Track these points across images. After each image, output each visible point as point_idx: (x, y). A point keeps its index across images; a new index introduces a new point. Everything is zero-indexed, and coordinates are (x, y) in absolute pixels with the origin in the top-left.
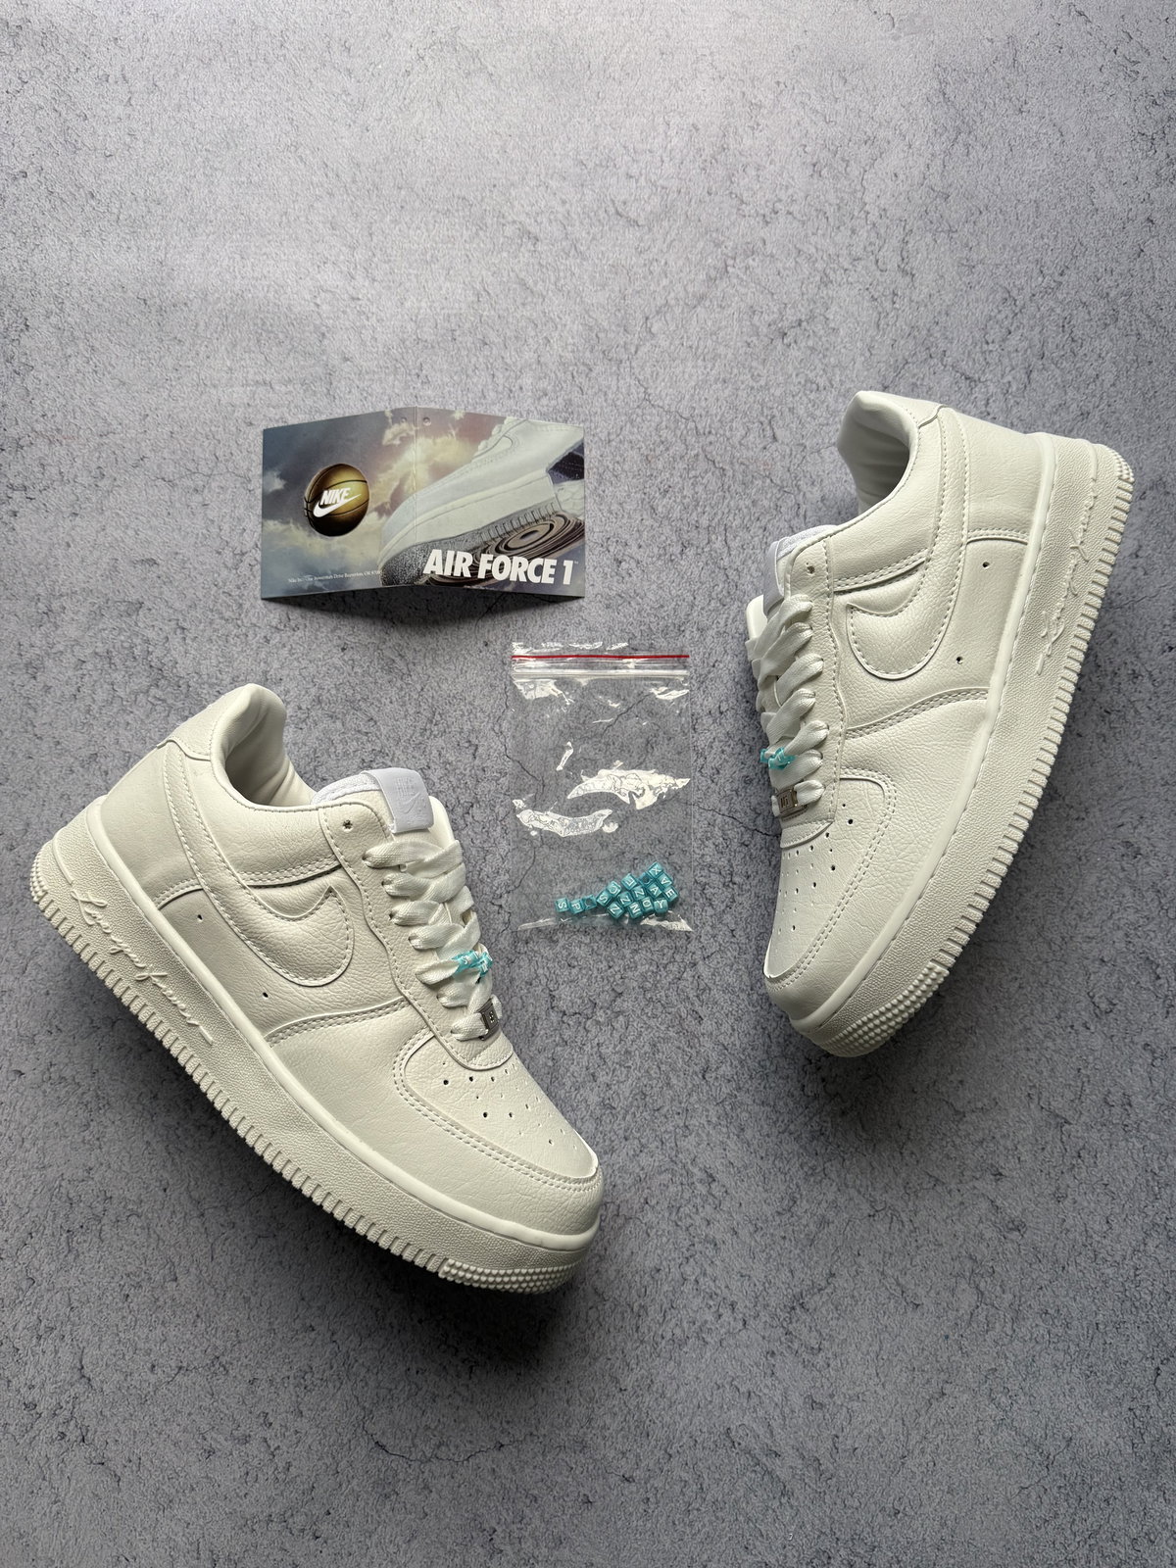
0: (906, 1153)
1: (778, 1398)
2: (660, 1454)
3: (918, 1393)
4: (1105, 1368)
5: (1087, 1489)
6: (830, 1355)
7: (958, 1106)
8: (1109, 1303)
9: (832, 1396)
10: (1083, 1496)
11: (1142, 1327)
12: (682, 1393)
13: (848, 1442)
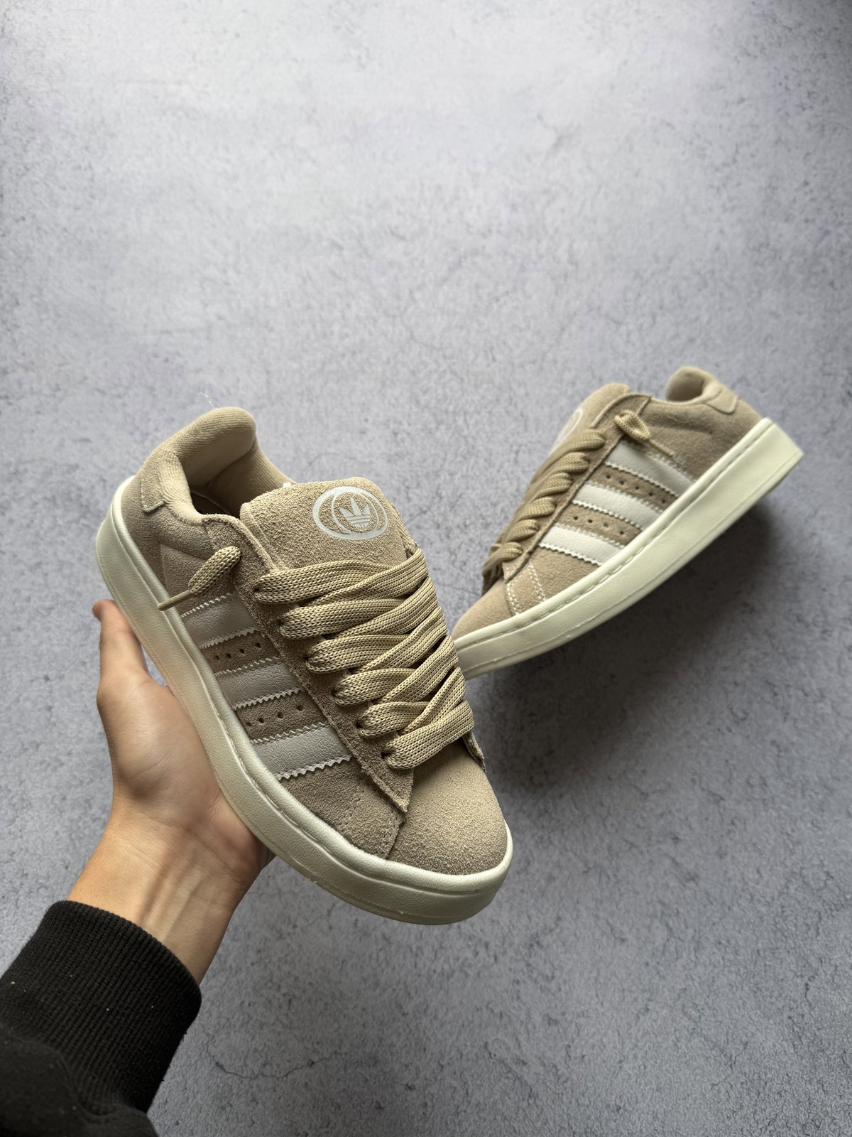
0: (608, 824)
1: (523, 1017)
2: (434, 1065)
3: (629, 1009)
4: (767, 986)
5: (763, 1084)
6: (561, 981)
7: (643, 788)
8: (765, 934)
9: (563, 1014)
10: (761, 1090)
11: (791, 951)
12: (450, 1015)
13: (578, 1051)
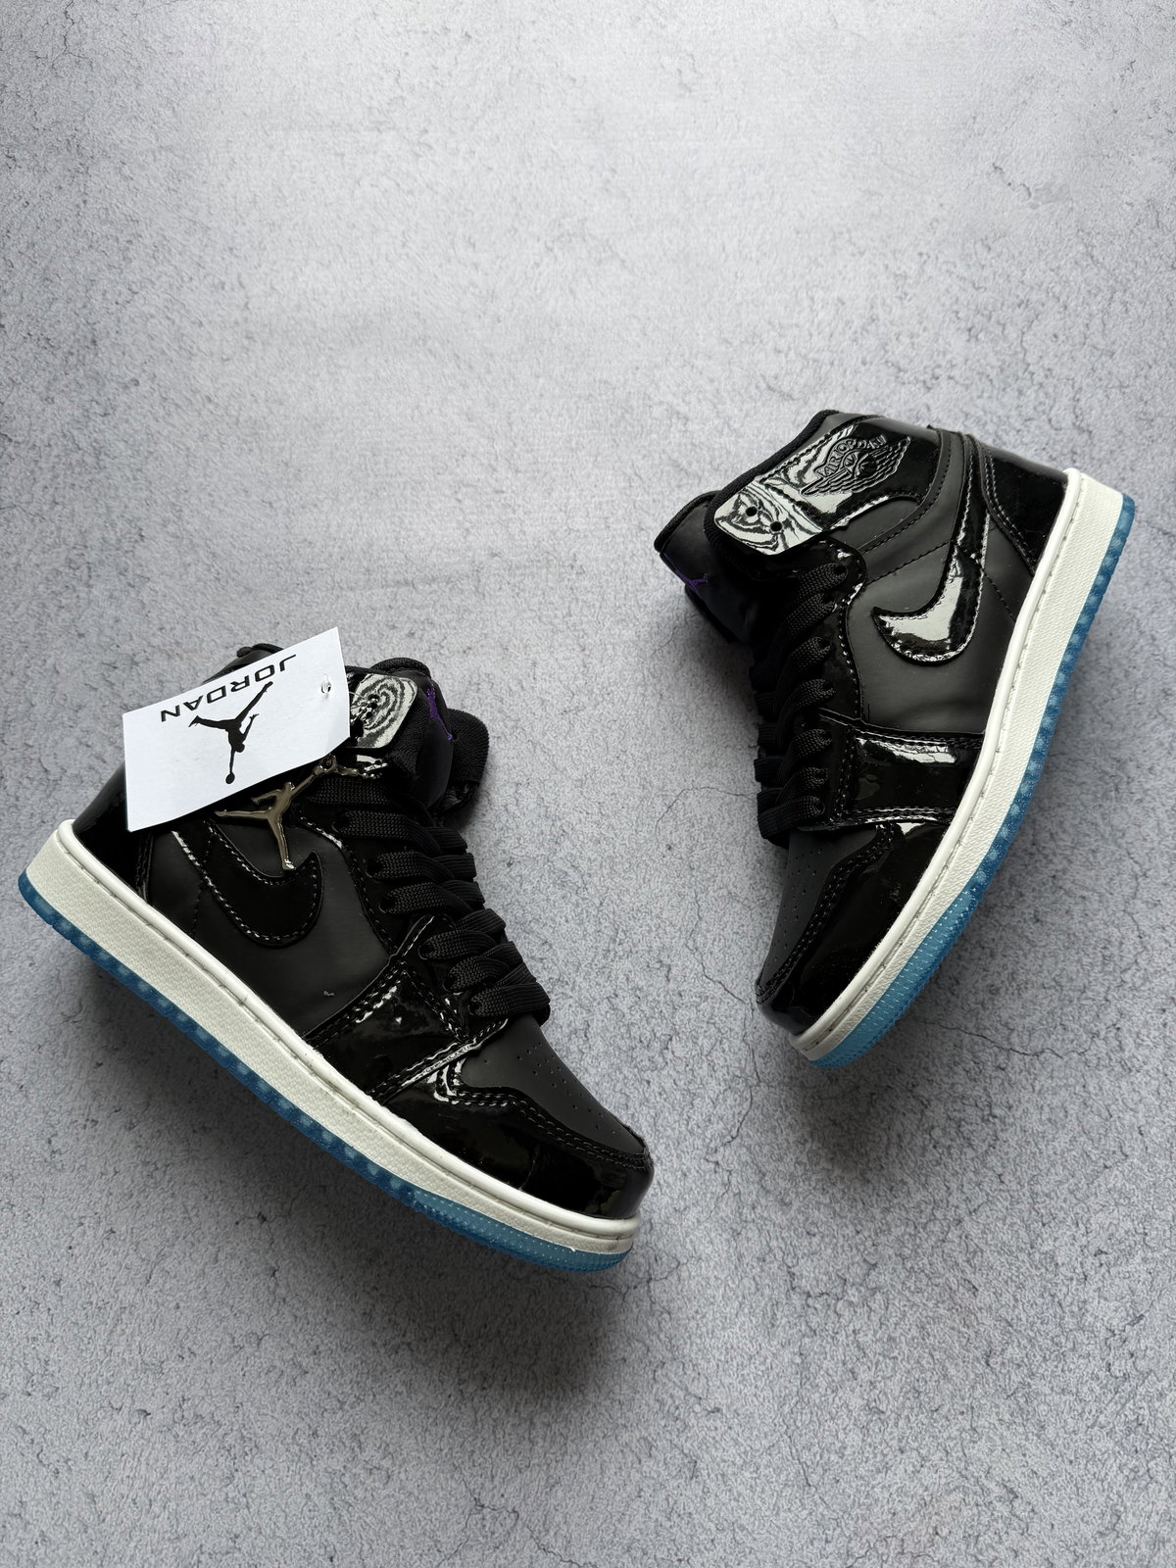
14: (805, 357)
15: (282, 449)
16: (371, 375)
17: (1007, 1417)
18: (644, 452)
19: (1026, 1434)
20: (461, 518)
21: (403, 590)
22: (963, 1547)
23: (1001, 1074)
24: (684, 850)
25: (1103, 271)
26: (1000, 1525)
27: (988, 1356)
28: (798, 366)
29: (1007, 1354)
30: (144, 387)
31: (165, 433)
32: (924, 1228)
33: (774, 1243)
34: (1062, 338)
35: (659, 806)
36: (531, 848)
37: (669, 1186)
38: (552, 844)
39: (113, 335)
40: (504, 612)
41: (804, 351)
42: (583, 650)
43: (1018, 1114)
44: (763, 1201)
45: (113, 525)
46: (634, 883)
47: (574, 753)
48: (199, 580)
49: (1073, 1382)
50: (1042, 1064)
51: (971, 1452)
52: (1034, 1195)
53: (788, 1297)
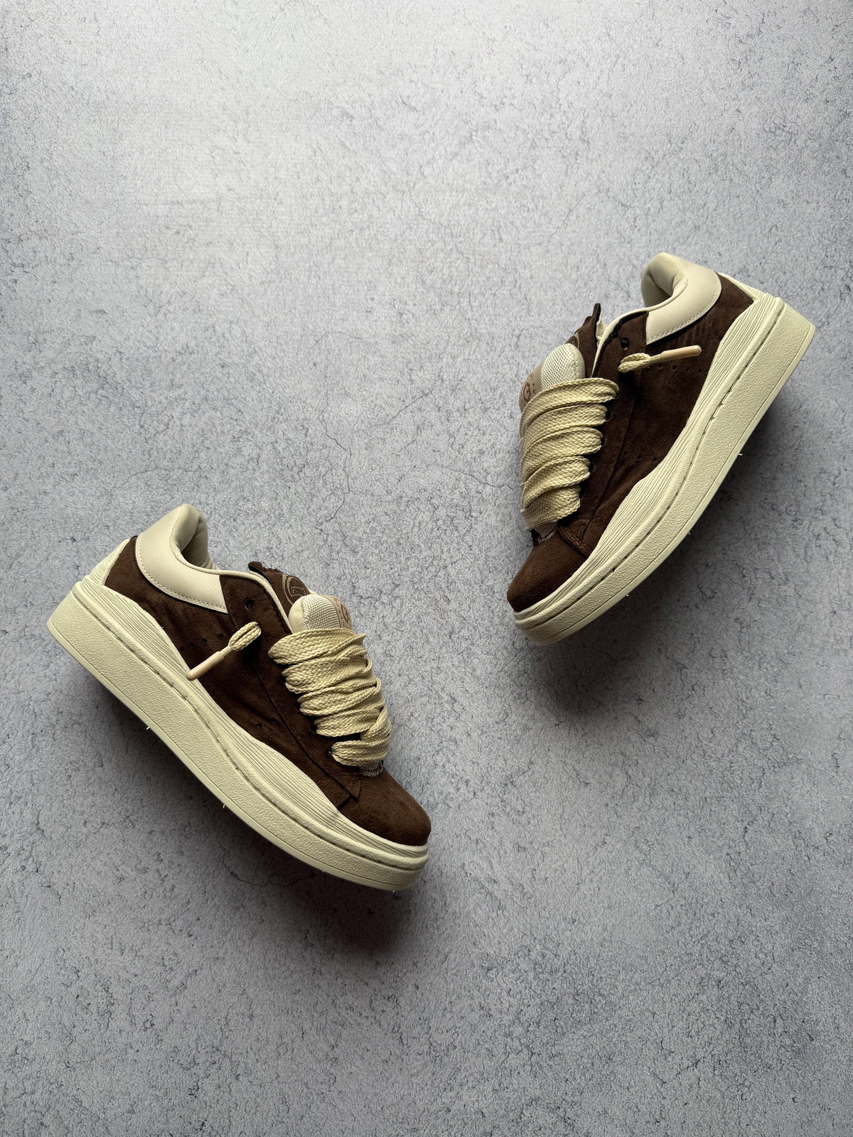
14: (427, 86)
15: (113, 121)
16: (168, 79)
17: (457, 663)
18: (324, 135)
19: (465, 672)
20: (213, 167)
21: (176, 206)
22: (425, 723)
23: (479, 496)
24: (322, 366)
25: (614, 45)
26: (446, 714)
27: (451, 633)
28: (422, 91)
29: (461, 634)
30: (35, 78)
31: (45, 107)
32: (427, 569)
33: (347, 571)
34: (582, 84)
35: (312, 342)
36: (236, 359)
37: (294, 539)
38: (248, 357)
39: (18, 46)
40: (233, 223)
41: (426, 82)
42: (277, 248)
43: (485, 516)
44: (343, 550)
45: (12, 160)
46: (292, 382)
47: (266, 307)
48: (60, 195)
49: (494, 649)
50: (502, 492)
51: (436, 678)
52: (487, 557)
53: (351, 597)
